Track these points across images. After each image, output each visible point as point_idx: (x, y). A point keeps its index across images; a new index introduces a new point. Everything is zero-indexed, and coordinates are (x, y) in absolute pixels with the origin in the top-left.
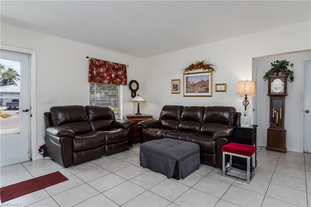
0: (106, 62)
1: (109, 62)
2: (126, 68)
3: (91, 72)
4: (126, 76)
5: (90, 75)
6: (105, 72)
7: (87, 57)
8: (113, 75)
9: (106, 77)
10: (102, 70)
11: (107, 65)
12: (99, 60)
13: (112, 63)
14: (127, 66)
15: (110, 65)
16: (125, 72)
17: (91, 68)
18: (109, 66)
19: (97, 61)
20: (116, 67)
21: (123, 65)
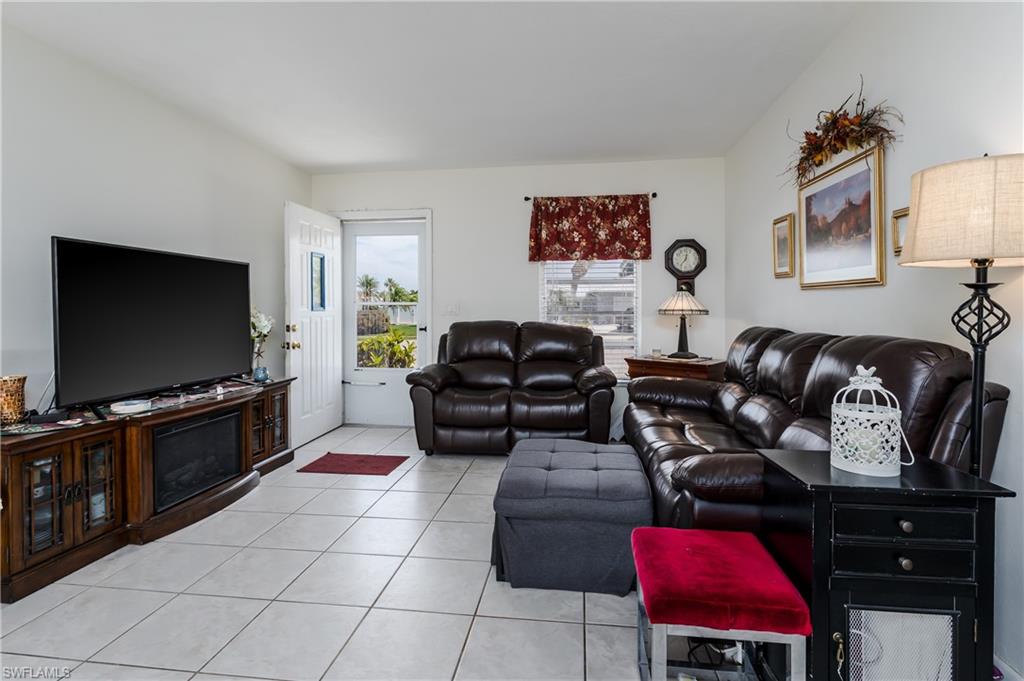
0: (576, 200)
1: (587, 198)
2: (646, 204)
3: (535, 236)
4: (648, 231)
5: (533, 244)
6: (577, 228)
7: (527, 199)
8: (602, 235)
9: (580, 242)
10: (566, 225)
11: (581, 208)
12: (557, 200)
13: (598, 197)
14: (650, 196)
15: (591, 205)
16: (645, 218)
17: (535, 223)
18: (589, 210)
19: (551, 203)
20: (611, 207)
21: (636, 198)
